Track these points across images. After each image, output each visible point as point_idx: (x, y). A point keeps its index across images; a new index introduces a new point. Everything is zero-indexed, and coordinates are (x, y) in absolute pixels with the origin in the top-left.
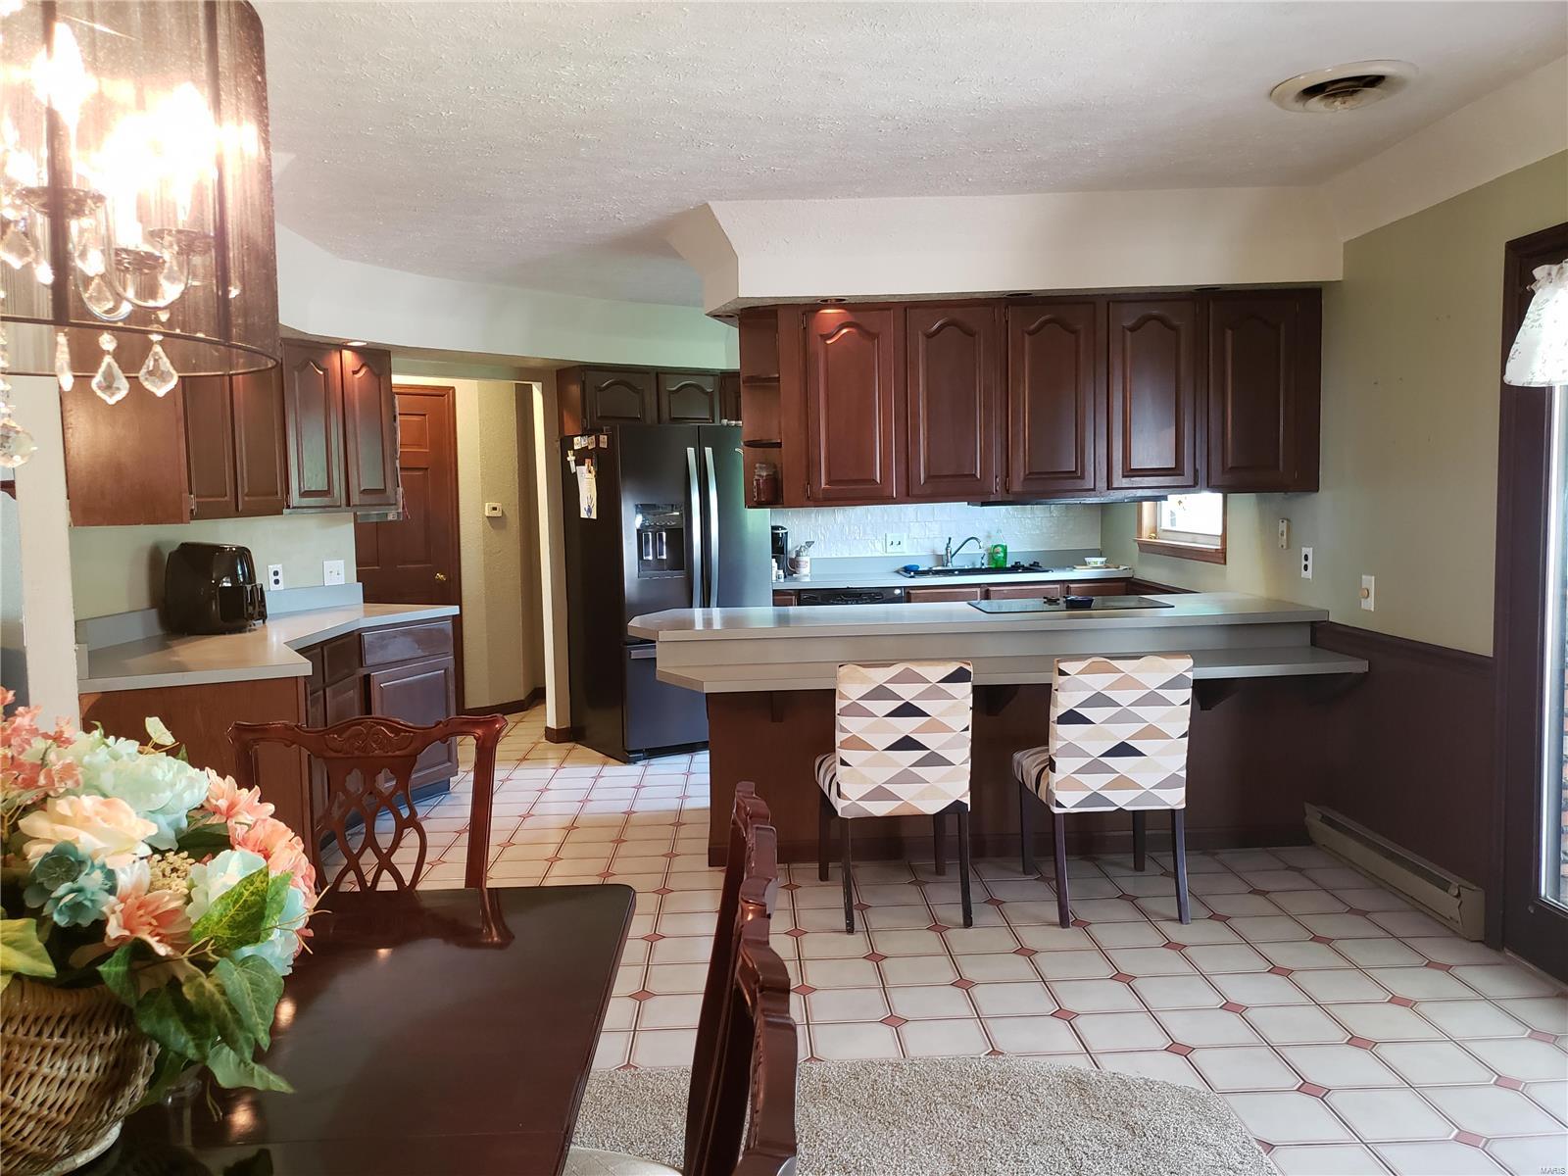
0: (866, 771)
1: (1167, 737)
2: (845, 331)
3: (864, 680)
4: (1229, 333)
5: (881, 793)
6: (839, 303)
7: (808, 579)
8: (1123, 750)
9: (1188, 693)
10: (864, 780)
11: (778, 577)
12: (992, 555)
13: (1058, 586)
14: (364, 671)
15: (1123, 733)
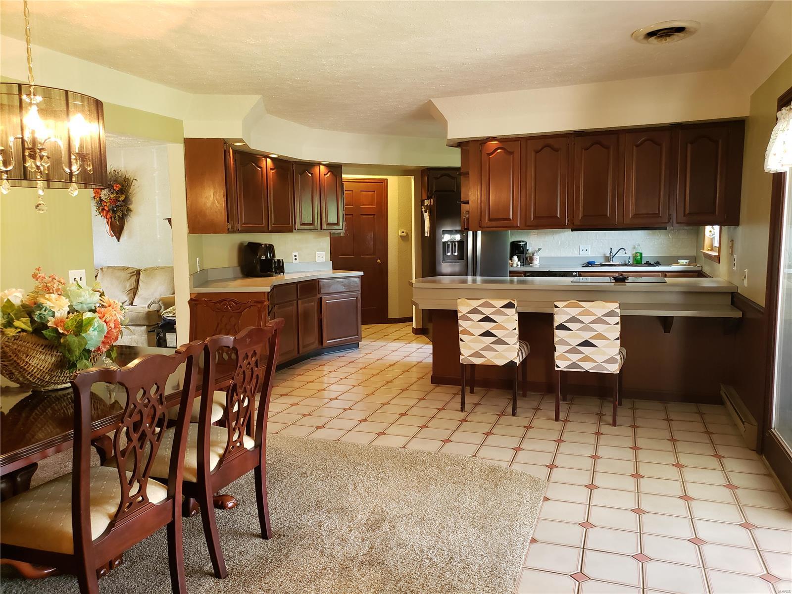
0: (471, 345)
1: (608, 339)
2: (499, 151)
3: (469, 305)
4: (689, 145)
5: (477, 354)
6: (494, 139)
7: (537, 267)
8: (586, 344)
9: (618, 319)
10: (470, 348)
11: (517, 265)
12: (635, 257)
13: (660, 274)
14: (320, 296)
15: (586, 336)
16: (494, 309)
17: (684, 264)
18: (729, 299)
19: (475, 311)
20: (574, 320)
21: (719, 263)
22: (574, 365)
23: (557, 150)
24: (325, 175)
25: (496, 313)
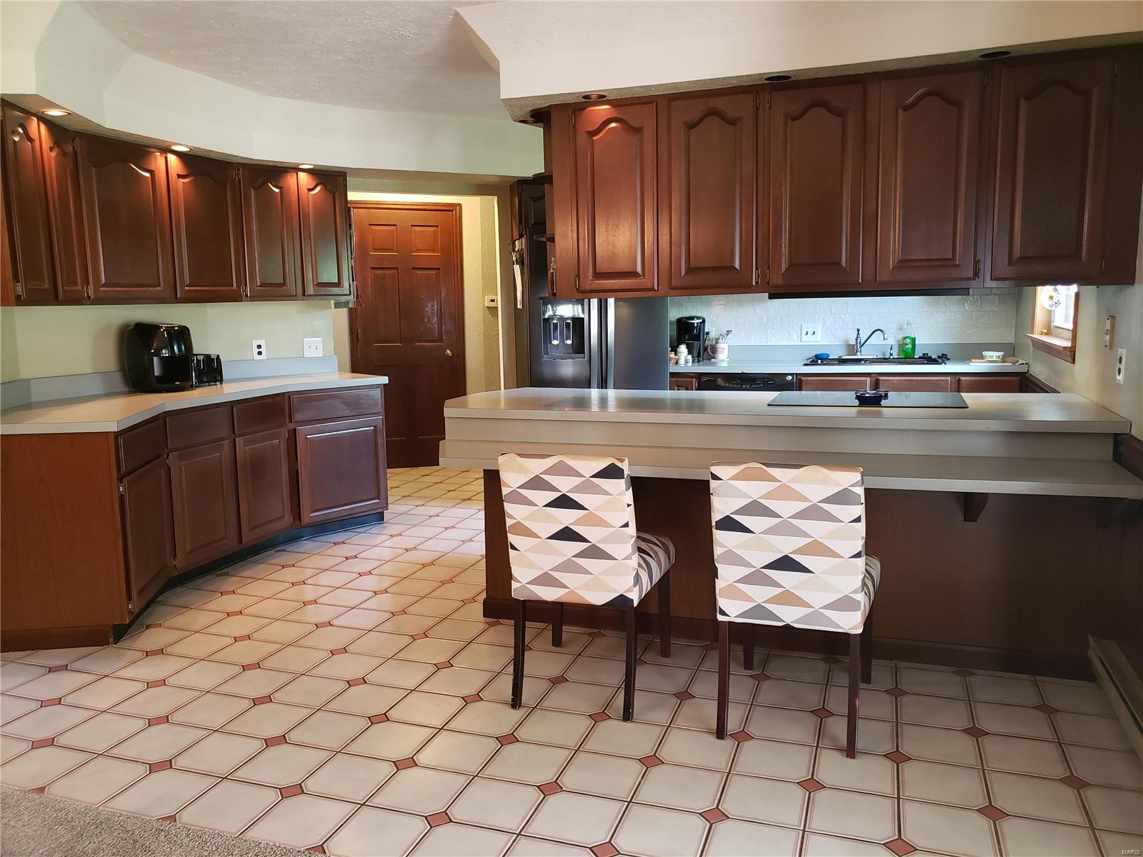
0: (534, 557)
1: (834, 554)
2: (613, 125)
3: (522, 470)
4: (1023, 104)
5: (546, 579)
6: (601, 99)
8: (786, 564)
9: (860, 510)
10: (531, 565)
15: (786, 546)
16: (579, 480)
17: (994, 359)
18: (1107, 449)
19: (537, 483)
20: (756, 508)
21: (1073, 362)
22: (759, 610)
23: (732, 122)
24: (310, 190)
25: (586, 488)
